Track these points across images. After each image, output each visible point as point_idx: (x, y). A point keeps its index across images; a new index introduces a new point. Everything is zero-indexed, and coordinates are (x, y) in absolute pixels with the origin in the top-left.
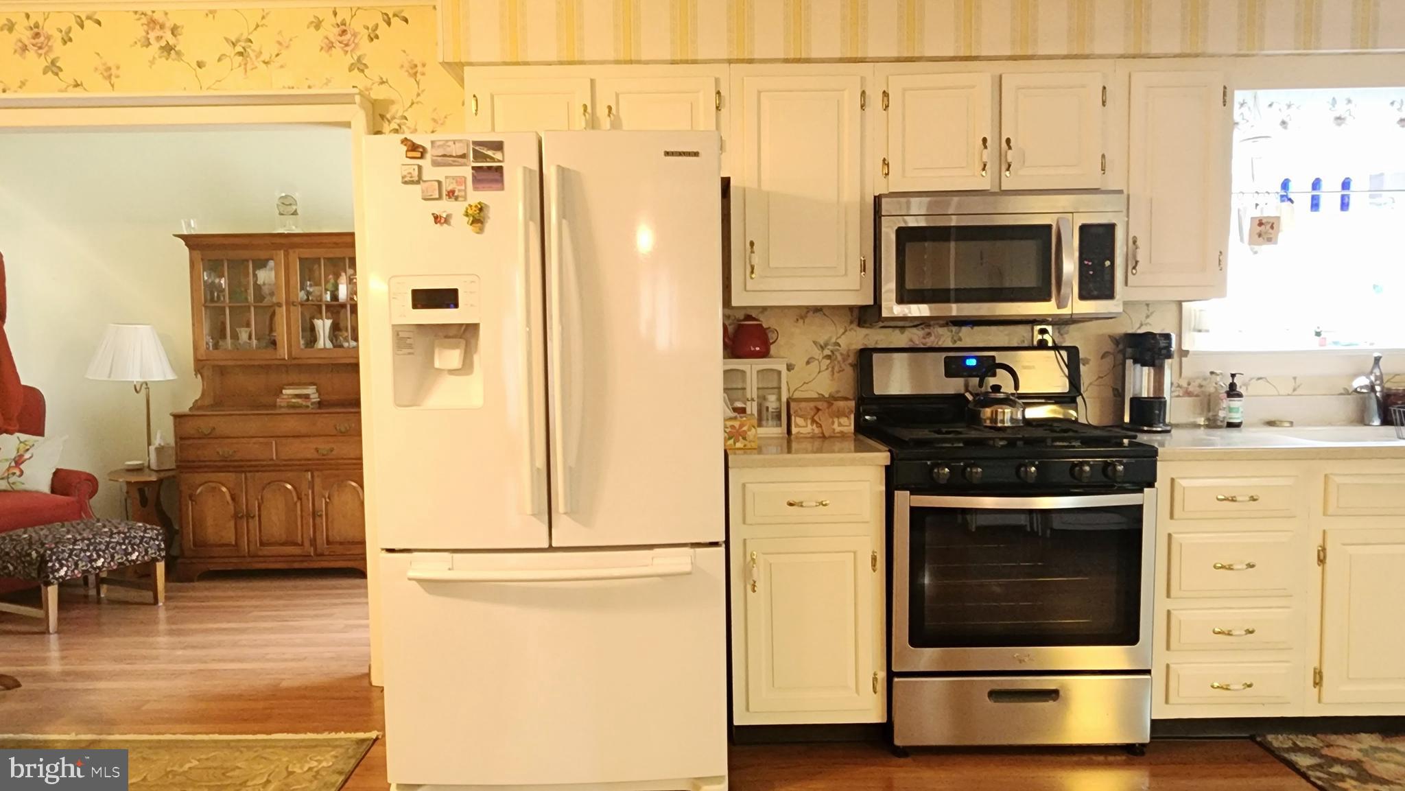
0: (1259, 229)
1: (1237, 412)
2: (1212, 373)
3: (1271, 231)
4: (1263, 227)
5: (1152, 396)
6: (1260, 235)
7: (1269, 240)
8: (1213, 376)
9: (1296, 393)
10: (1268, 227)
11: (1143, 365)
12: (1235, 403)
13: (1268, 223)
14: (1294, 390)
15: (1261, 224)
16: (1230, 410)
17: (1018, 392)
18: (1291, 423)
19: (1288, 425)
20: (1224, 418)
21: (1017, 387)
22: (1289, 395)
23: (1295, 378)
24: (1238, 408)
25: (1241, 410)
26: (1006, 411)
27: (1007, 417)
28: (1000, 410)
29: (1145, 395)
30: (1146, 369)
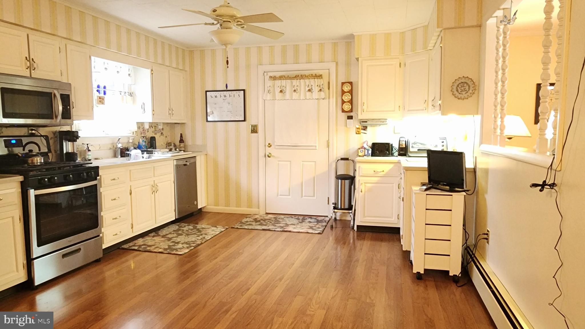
0: (100, 100)
1: (90, 156)
2: (83, 144)
3: (103, 100)
4: (101, 99)
5: (72, 152)
6: (100, 102)
7: (103, 103)
8: (83, 145)
9: (100, 149)
10: (102, 99)
11: (69, 141)
12: (89, 153)
13: (102, 98)
14: (100, 148)
15: (100, 98)
16: (88, 155)
17: (41, 152)
18: (102, 158)
19: (101, 159)
20: (88, 158)
21: (40, 150)
22: (98, 150)
23: (99, 145)
24: (90, 155)
25: (91, 155)
26: (38, 159)
27: (39, 161)
28: (36, 159)
29: (70, 151)
30: (70, 143)
